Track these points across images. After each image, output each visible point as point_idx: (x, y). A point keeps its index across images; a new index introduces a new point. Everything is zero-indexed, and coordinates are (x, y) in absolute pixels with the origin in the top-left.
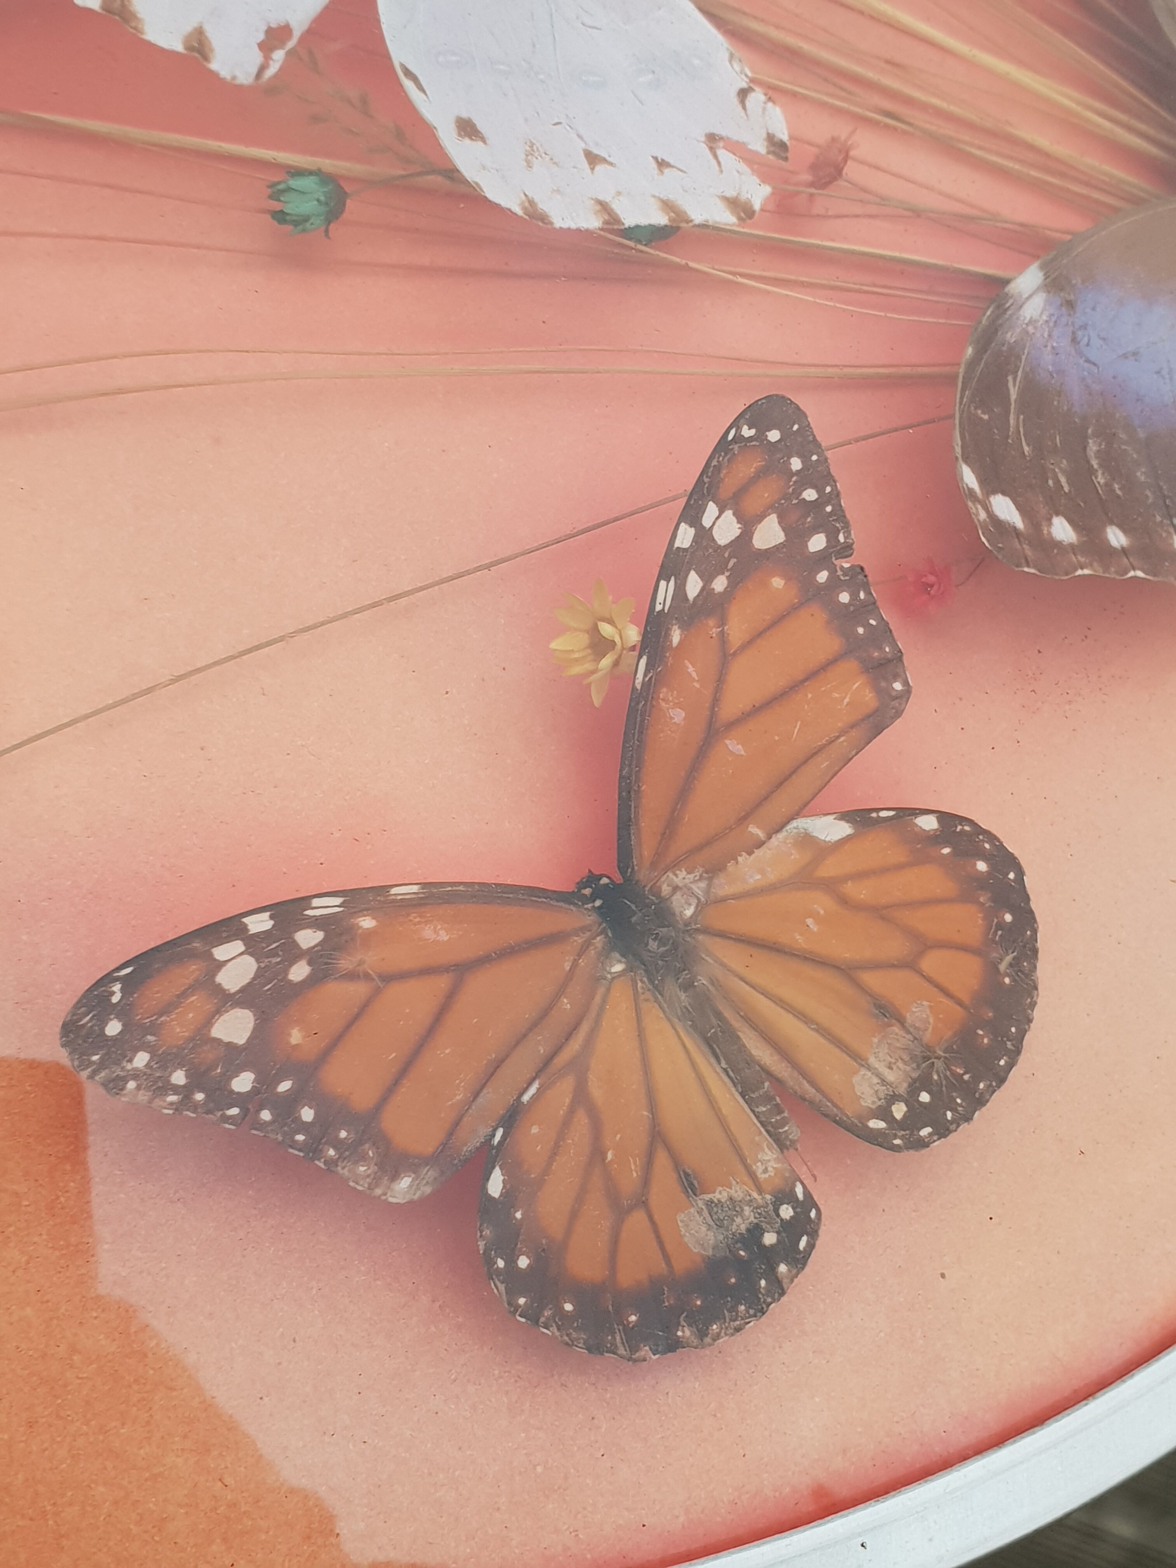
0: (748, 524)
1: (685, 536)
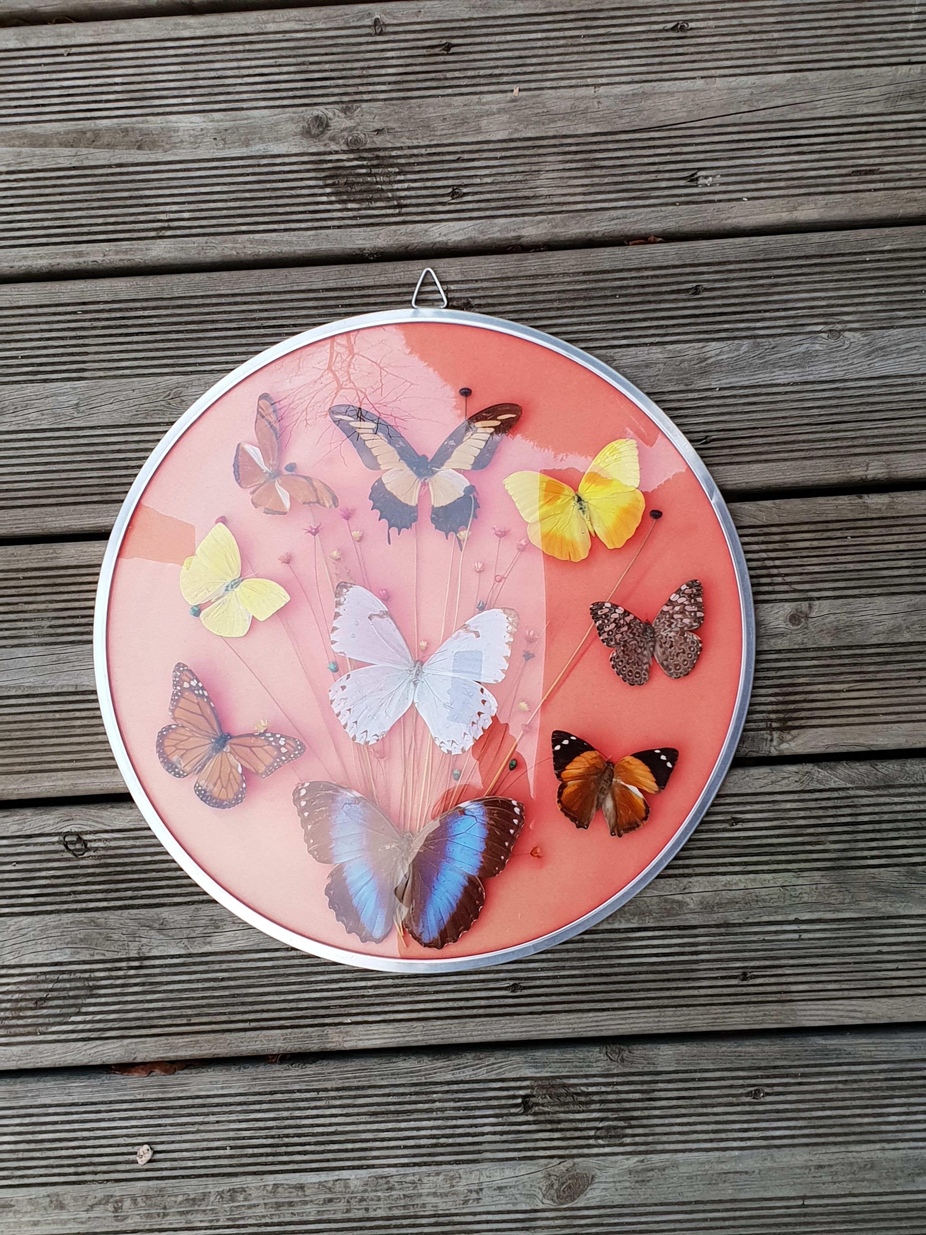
0: (284, 746)
1: (278, 736)
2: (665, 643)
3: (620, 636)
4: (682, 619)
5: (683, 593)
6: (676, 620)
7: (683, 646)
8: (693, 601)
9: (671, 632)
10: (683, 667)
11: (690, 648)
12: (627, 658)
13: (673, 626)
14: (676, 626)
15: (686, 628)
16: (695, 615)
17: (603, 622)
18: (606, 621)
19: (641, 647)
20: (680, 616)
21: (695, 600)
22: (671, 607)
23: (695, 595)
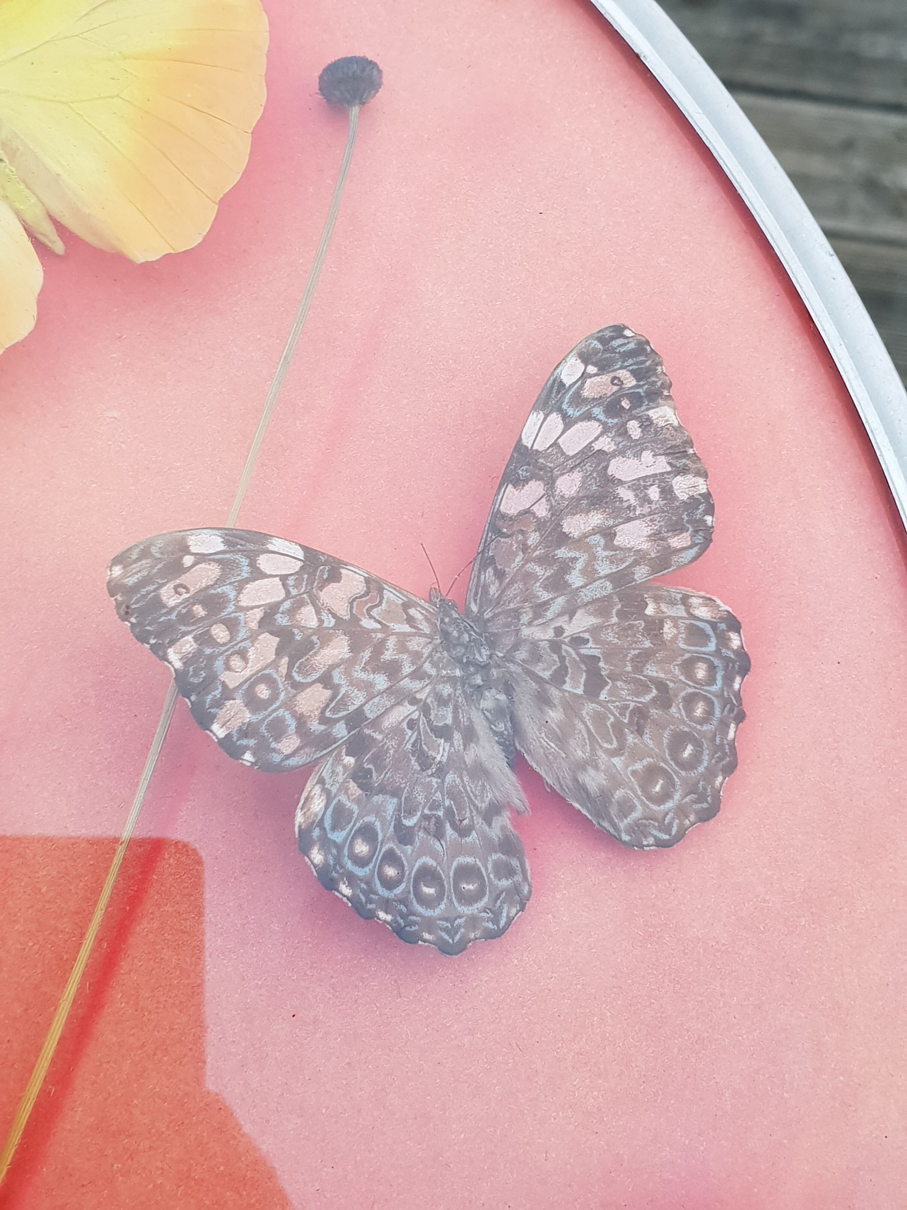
2: (559, 677)
3: (321, 694)
4: (609, 534)
5: (578, 400)
6: (580, 542)
7: (652, 670)
8: (634, 428)
9: (570, 612)
10: (679, 776)
11: (688, 667)
12: (391, 805)
13: (575, 579)
14: (590, 574)
15: (641, 573)
16: (667, 492)
17: (205, 639)
18: (220, 633)
19: (444, 733)
20: (596, 519)
21: (646, 424)
22: (535, 488)
23: (636, 399)
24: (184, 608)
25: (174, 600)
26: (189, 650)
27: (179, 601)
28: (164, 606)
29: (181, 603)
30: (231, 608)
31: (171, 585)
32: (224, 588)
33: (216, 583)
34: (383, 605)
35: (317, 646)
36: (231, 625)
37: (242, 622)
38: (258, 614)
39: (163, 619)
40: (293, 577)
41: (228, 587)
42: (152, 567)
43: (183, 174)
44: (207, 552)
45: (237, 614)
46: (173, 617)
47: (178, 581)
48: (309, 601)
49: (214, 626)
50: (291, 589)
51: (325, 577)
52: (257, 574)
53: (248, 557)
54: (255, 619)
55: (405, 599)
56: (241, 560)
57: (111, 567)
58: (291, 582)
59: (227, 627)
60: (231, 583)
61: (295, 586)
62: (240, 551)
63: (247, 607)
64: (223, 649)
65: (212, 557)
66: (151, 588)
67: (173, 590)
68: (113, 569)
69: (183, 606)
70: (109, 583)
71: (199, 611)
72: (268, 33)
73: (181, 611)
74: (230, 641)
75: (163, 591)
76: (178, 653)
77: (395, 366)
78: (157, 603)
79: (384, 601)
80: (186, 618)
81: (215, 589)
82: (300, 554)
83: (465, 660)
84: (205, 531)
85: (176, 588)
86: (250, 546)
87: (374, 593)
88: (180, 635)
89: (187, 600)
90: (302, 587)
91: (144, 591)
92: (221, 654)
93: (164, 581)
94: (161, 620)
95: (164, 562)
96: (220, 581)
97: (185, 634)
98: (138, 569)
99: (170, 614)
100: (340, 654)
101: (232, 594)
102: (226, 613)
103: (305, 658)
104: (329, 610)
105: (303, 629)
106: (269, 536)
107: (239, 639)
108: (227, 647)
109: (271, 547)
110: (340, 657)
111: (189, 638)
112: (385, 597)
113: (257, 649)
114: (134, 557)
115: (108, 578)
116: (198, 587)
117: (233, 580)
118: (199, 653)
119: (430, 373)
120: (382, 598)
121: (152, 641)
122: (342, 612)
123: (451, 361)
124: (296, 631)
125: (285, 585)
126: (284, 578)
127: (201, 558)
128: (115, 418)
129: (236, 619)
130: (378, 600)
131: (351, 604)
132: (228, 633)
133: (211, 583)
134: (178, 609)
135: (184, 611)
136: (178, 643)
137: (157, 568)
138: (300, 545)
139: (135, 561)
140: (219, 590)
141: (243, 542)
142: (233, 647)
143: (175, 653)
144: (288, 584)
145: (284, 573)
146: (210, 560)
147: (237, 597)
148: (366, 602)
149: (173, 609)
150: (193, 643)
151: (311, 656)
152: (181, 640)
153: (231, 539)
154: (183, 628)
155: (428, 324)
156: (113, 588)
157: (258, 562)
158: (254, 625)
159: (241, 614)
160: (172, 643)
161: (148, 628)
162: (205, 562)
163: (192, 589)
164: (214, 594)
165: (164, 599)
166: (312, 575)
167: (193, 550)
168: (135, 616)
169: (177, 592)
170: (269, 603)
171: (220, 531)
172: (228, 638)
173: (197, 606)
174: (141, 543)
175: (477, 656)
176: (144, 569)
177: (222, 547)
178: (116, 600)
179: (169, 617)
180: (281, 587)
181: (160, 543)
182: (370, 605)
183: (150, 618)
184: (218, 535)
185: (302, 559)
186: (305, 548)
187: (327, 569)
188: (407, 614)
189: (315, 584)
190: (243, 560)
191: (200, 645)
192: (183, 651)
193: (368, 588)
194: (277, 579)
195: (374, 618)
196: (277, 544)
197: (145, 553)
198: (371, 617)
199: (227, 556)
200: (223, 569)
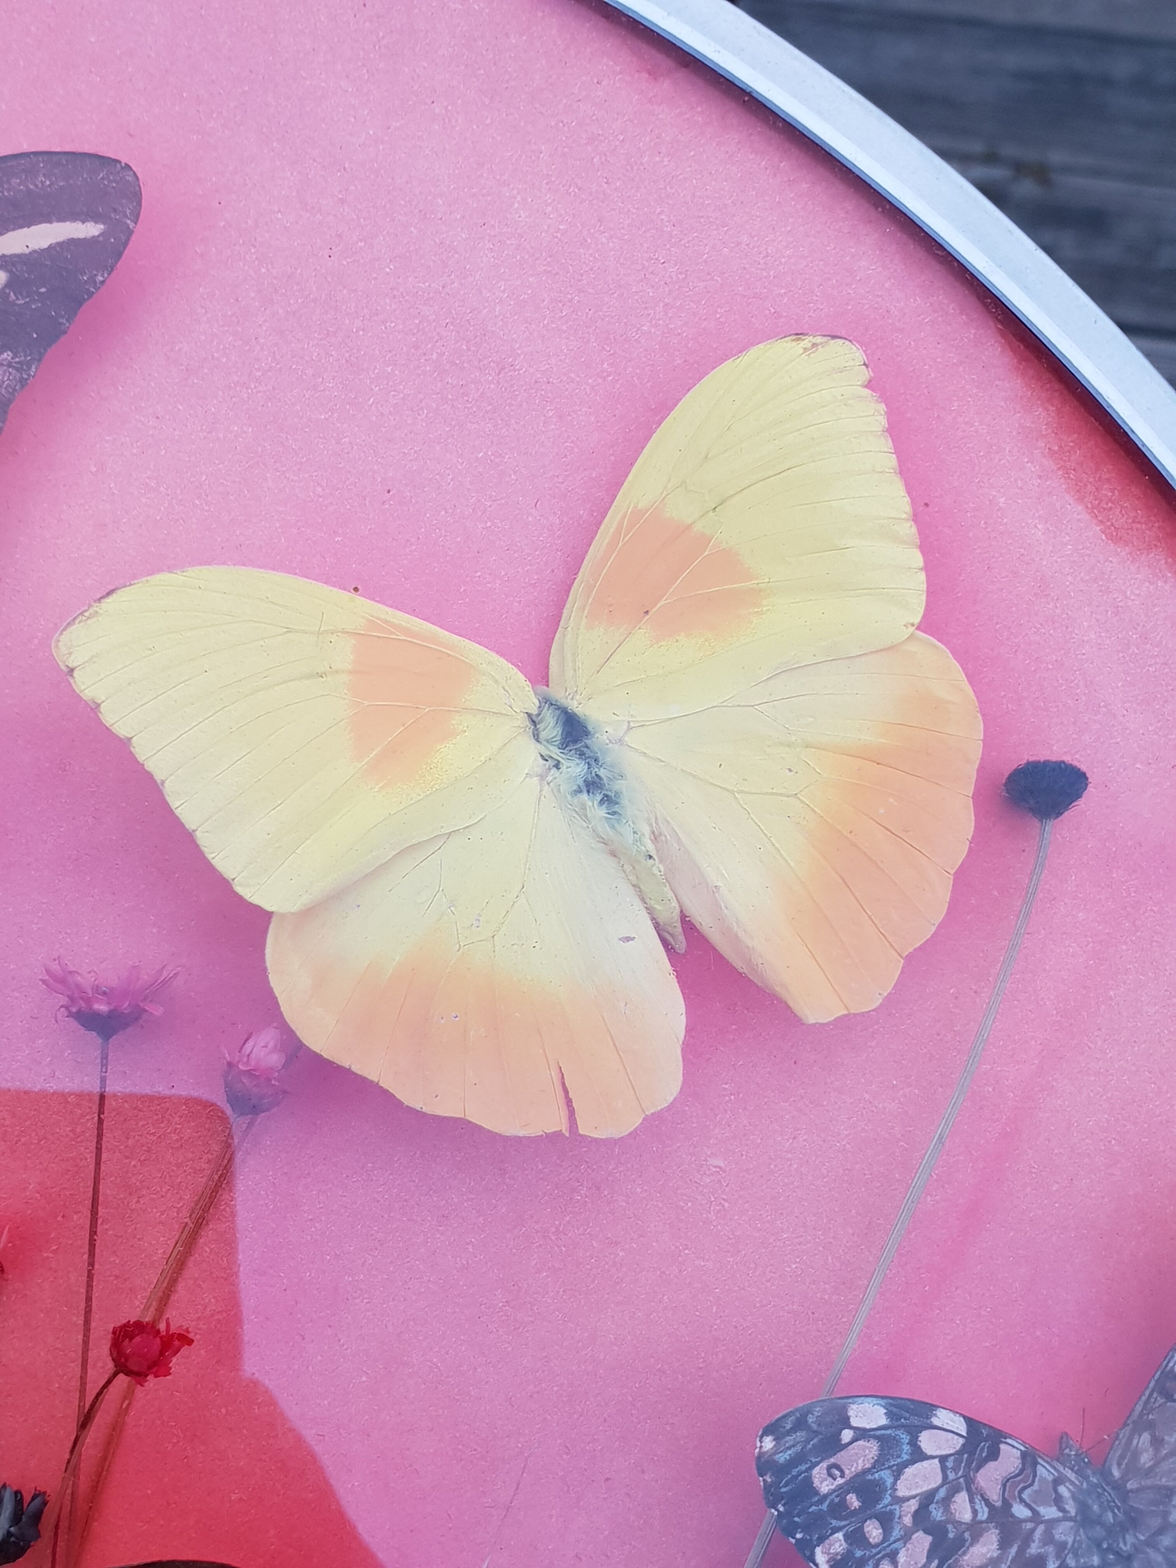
24: (837, 1496)
25: (827, 1485)
26: (838, 1550)
27: (833, 1487)
28: (817, 1493)
29: (834, 1491)
30: (887, 1499)
31: (824, 1465)
32: (882, 1473)
33: (874, 1467)
34: (1036, 1484)
35: (967, 1544)
36: (886, 1520)
37: (897, 1516)
38: (913, 1505)
39: (813, 1508)
40: (952, 1458)
41: (886, 1471)
42: (807, 1442)
43: (865, 912)
44: (868, 1427)
45: (893, 1507)
46: (824, 1507)
47: (832, 1460)
48: (964, 1486)
49: (868, 1522)
50: (949, 1472)
51: (984, 1454)
52: (918, 1456)
53: (909, 1433)
54: (910, 1512)
55: (1056, 1474)
56: (902, 1436)
57: (761, 1437)
58: (950, 1464)
59: (881, 1524)
60: (890, 1467)
61: (955, 1469)
62: (903, 1426)
63: (904, 1497)
64: (874, 1551)
65: (872, 1433)
66: (803, 1467)
67: (825, 1472)
68: (763, 1439)
69: (836, 1493)
70: (759, 1458)
71: (853, 1501)
72: (981, 742)
73: (833, 1499)
74: (883, 1542)
75: (815, 1471)
76: (825, 1553)
77: (1049, 1141)
78: (807, 1489)
79: (1037, 1479)
80: (839, 1509)
81: (872, 1475)
82: (962, 1429)
83: (1105, 1546)
84: (869, 1399)
85: (829, 1468)
86: (915, 1421)
87: (1028, 1471)
88: (830, 1531)
89: (840, 1487)
90: (960, 1470)
91: (794, 1472)
92: (871, 1557)
93: (817, 1460)
94: (810, 1510)
95: (820, 1436)
96: (878, 1464)
97: (836, 1530)
98: (791, 1443)
99: (822, 1504)
100: (988, 1552)
101: (889, 1481)
102: (881, 1506)
103: (954, 1558)
104: (982, 1496)
105: (958, 1524)
106: (933, 1407)
107: (892, 1539)
108: (879, 1549)
109: (935, 1421)
110: (988, 1556)
111: (840, 1535)
112: (1038, 1474)
113: (908, 1550)
114: (788, 1427)
115: (757, 1450)
116: (853, 1469)
117: (892, 1463)
118: (848, 1556)
119: (1089, 1154)
120: (1035, 1476)
121: (799, 1536)
122: (995, 1497)
123: (1113, 1142)
124: (950, 1527)
125: (944, 1469)
126: (943, 1459)
127: (862, 1434)
128: (720, 1168)
129: (892, 1513)
130: (1031, 1479)
131: (1004, 1485)
132: (881, 1531)
133: (868, 1466)
134: (831, 1497)
135: (837, 1500)
136: (827, 1541)
137: (811, 1443)
138: (964, 1417)
139: (789, 1433)
140: (876, 1475)
141: (907, 1415)
142: (885, 1548)
143: (823, 1553)
144: (947, 1466)
145: (944, 1453)
146: (871, 1436)
147: (895, 1483)
148: (1020, 1482)
149: (825, 1497)
150: (843, 1542)
151: (960, 1556)
152: (831, 1538)
153: (894, 1409)
154: (834, 1523)
155: (1092, 1091)
156: (764, 1464)
157: (920, 1439)
158: (908, 1520)
159: (897, 1507)
160: (821, 1540)
161: (796, 1519)
162: (864, 1438)
163: (847, 1472)
164: (871, 1480)
165: (816, 1483)
166: (972, 1454)
167: (854, 1422)
168: (783, 1502)
169: (831, 1475)
170: (926, 1492)
171: (885, 1401)
172: (881, 1538)
173: (851, 1495)
174: (797, 1410)
175: (1121, 1545)
176: (798, 1443)
177: (883, 1421)
178: (764, 1480)
179: (820, 1507)
180: (939, 1470)
181: (818, 1411)
182: (1022, 1485)
183: (799, 1507)
184: (881, 1405)
185: (964, 1434)
186: (969, 1421)
187: (987, 1445)
188: (1056, 1491)
189: (974, 1465)
190: (903, 1436)
191: (850, 1544)
192: (832, 1551)
193: (1023, 1464)
194: (936, 1461)
195: (1025, 1502)
196: (942, 1418)
197: (800, 1424)
198: (1022, 1501)
199: (888, 1432)
200: (881, 1448)
